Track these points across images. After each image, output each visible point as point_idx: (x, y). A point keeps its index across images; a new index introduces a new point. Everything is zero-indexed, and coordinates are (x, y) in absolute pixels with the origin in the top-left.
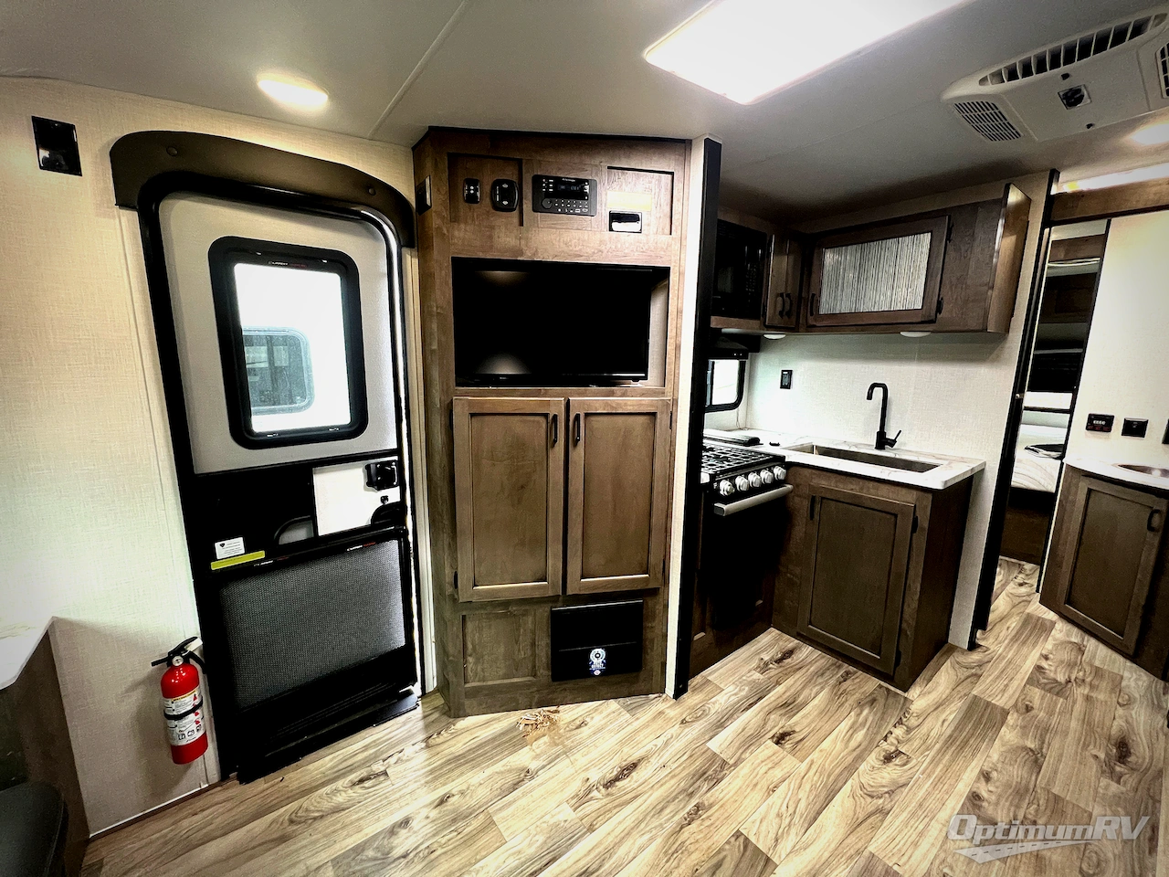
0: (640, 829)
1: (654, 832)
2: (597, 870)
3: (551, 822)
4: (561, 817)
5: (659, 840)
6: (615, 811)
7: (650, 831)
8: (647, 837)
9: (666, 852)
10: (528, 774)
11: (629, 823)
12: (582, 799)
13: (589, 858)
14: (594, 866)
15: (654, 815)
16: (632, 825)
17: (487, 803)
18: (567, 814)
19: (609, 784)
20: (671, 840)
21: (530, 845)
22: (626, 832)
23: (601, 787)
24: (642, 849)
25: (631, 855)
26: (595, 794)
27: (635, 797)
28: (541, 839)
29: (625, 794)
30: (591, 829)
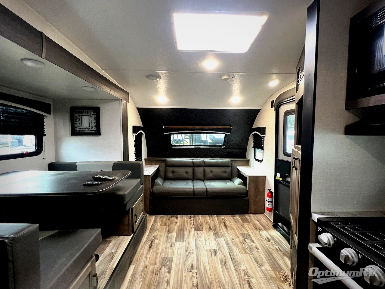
0: (230, 281)
1: (227, 283)
2: (225, 265)
3: (242, 264)
4: (242, 266)
5: (224, 282)
6: (238, 278)
7: (228, 282)
8: (227, 280)
9: (220, 282)
10: (260, 265)
11: (233, 279)
12: (246, 273)
13: (228, 265)
14: (226, 266)
15: (232, 287)
16: (232, 279)
17: (253, 255)
18: (243, 267)
19: (249, 283)
20: (222, 285)
21: (238, 258)
22: (231, 277)
23: (248, 280)
24: (225, 277)
25: (224, 274)
26: (246, 277)
27: (241, 286)
28: (238, 260)
29: (243, 284)
30: (236, 270)
